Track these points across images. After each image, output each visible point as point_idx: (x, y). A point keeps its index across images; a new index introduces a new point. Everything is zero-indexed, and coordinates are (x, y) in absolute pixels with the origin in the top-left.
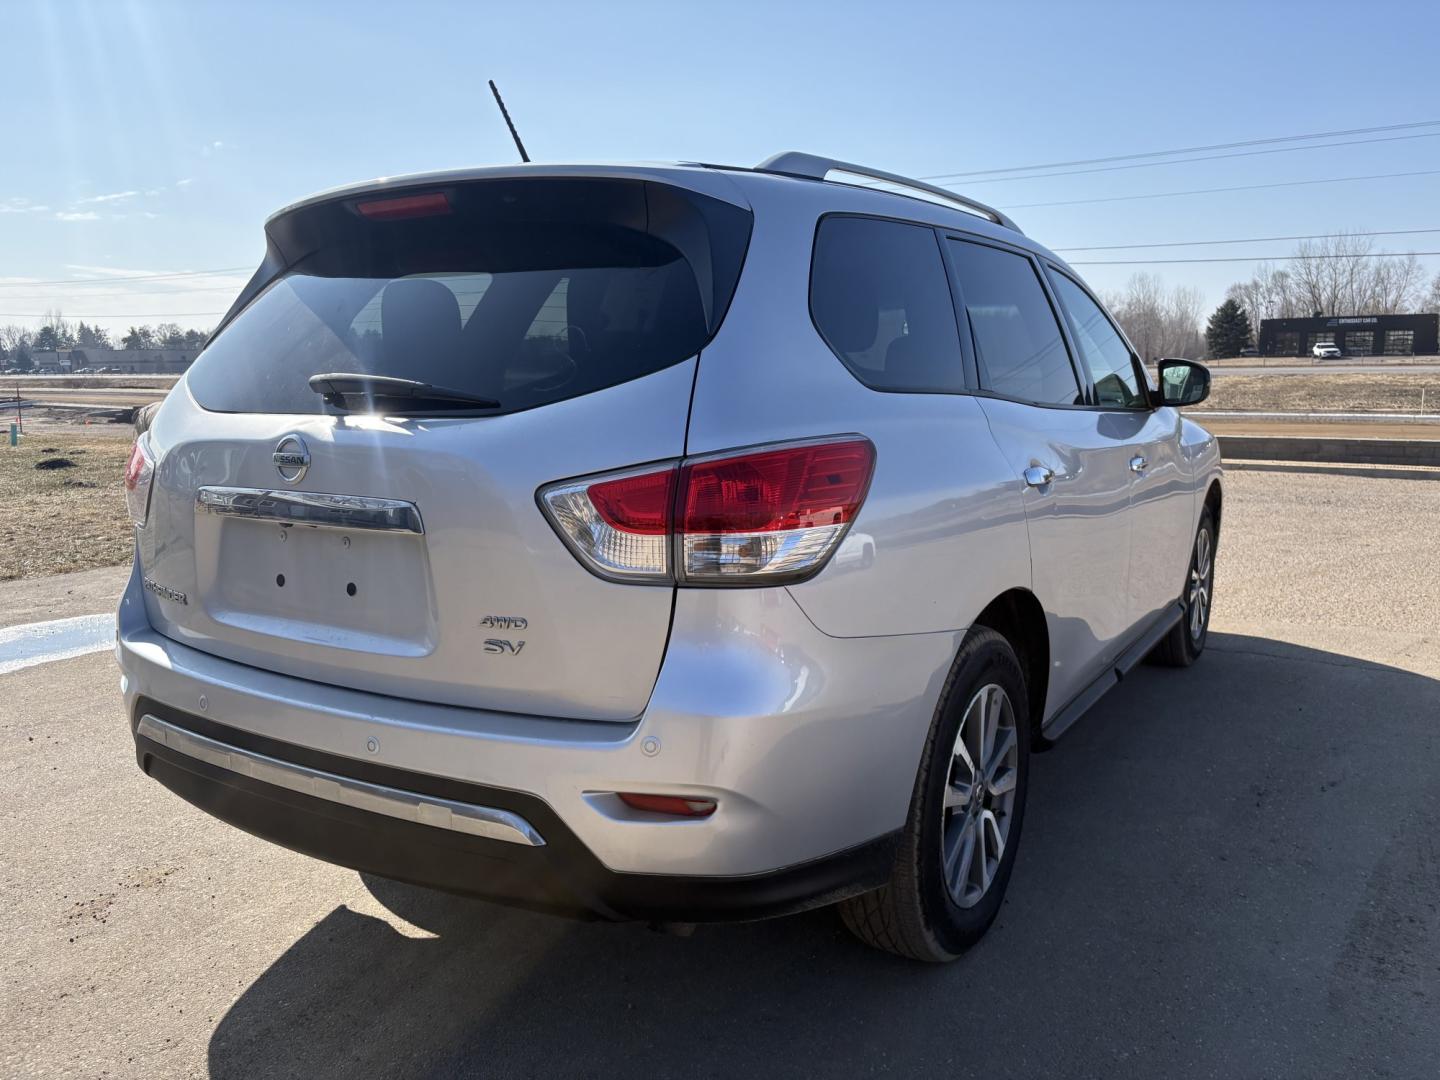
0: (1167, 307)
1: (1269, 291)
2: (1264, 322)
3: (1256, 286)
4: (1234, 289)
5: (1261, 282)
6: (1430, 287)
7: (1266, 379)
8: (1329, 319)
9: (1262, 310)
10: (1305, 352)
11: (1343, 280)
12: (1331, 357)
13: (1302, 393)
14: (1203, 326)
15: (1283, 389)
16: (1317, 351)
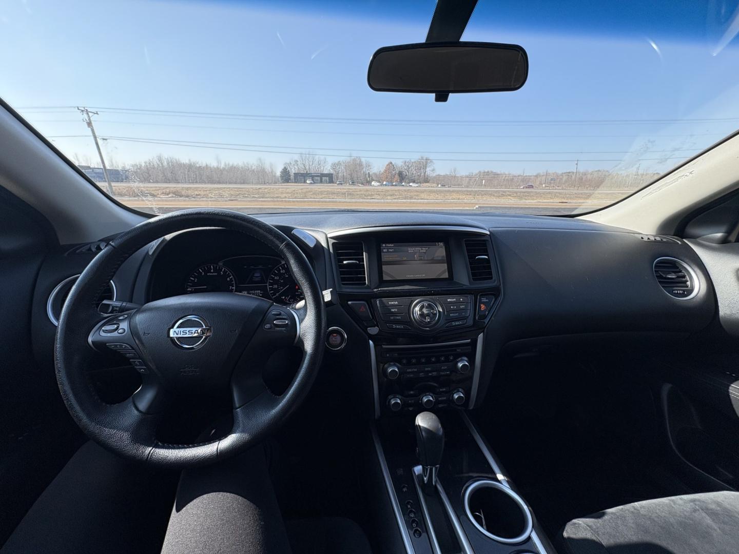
0: (267, 168)
1: (294, 165)
2: (294, 174)
3: (291, 164)
4: (285, 164)
5: (292, 162)
6: (330, 167)
7: (302, 189)
8: (309, 174)
9: (293, 171)
10: (305, 182)
11: (311, 163)
12: (311, 183)
13: (311, 193)
14: (278, 174)
15: (307, 192)
16: (308, 182)
